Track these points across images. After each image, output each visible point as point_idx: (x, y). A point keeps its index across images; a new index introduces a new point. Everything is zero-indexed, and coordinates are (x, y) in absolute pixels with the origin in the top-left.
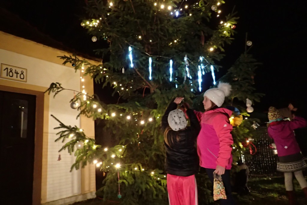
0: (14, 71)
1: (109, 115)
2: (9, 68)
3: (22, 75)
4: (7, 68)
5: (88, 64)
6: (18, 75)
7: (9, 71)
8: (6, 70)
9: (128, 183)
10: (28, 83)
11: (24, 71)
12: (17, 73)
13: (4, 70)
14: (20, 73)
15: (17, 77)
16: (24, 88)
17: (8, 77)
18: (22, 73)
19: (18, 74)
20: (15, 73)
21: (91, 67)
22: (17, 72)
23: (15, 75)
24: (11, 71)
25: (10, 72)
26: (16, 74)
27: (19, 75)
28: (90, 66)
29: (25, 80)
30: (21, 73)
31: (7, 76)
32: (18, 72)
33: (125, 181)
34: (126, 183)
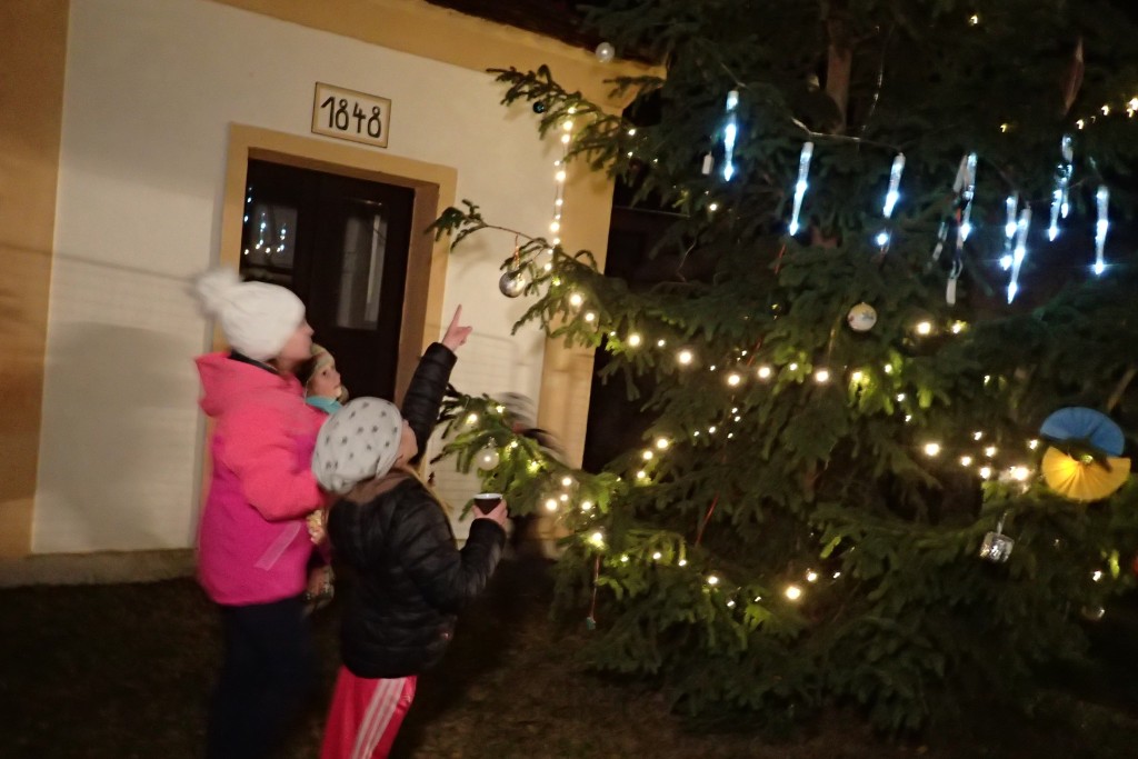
0: (350, 110)
1: (622, 335)
2: (338, 97)
3: (374, 121)
4: (331, 100)
5: (588, 111)
6: (363, 121)
7: (337, 108)
8: (329, 105)
9: (626, 592)
10: (391, 151)
11: (383, 107)
12: (360, 116)
13: (324, 106)
14: (369, 115)
15: (359, 131)
16: (377, 170)
17: (334, 129)
18: (376, 117)
19: (364, 117)
20: (355, 115)
21: (599, 122)
22: (361, 111)
23: (353, 121)
24: (343, 110)
25: (339, 112)
26: (356, 119)
27: (364, 123)
28: (596, 116)
29: (381, 139)
30: (372, 115)
31: (331, 125)
32: (363, 113)
33: (614, 584)
34: (619, 592)
